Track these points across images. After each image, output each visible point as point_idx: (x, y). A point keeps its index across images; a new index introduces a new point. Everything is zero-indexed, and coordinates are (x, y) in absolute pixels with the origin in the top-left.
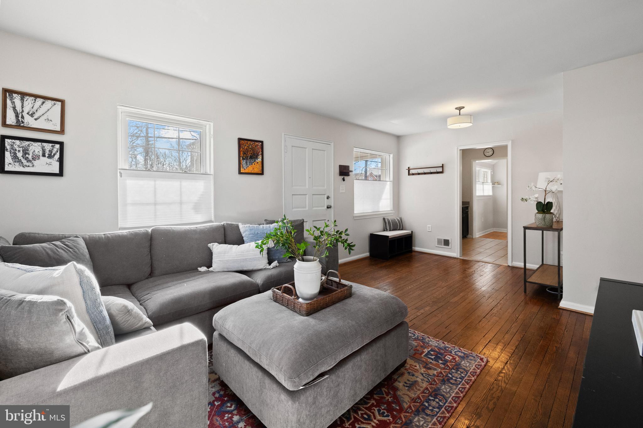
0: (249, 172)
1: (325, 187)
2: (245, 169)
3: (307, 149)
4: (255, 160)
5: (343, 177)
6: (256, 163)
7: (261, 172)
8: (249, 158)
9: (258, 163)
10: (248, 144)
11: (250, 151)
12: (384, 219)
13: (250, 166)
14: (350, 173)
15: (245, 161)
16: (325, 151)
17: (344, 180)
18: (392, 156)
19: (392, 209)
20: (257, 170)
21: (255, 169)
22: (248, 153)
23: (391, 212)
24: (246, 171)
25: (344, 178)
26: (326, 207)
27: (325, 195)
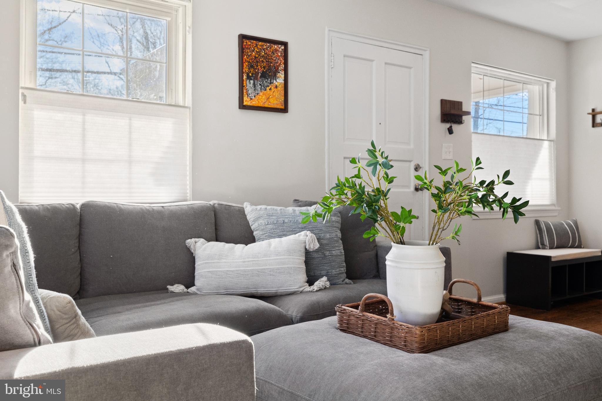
0: (260, 105)
1: (412, 146)
2: (251, 99)
3: (374, 63)
4: (271, 80)
5: (448, 125)
6: (272, 88)
7: (283, 107)
8: (261, 77)
9: (276, 87)
10: (258, 48)
11: (263, 61)
12: (537, 223)
13: (261, 94)
14: (464, 118)
15: (252, 82)
16: (410, 68)
17: (450, 131)
18: (553, 84)
19: (555, 201)
20: (275, 102)
21: (271, 100)
22: (257, 66)
23: (553, 208)
24: (254, 103)
25: (451, 127)
26: (412, 189)
27: (410, 161)
